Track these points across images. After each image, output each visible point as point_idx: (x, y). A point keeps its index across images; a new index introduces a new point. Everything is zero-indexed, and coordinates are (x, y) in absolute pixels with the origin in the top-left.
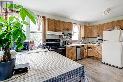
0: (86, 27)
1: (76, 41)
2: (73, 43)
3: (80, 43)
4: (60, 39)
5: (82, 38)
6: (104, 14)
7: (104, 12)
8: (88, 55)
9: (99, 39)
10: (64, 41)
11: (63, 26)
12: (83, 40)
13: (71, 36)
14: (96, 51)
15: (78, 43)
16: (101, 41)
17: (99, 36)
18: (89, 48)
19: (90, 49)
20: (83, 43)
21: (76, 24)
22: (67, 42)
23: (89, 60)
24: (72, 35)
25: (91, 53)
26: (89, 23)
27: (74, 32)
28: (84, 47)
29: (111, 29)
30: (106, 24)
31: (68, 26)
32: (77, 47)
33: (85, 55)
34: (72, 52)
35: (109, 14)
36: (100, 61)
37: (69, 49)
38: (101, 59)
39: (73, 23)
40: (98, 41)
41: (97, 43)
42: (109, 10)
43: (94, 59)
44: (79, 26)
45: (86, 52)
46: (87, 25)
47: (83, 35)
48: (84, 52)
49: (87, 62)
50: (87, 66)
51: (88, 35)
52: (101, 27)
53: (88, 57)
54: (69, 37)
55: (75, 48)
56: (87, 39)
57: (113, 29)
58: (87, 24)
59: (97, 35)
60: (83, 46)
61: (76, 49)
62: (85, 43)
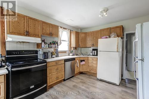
0: (77, 34)
1: (65, 52)
2: (60, 54)
3: (71, 54)
4: (38, 50)
5: (72, 48)
6: (100, 16)
7: (101, 12)
8: (81, 70)
9: (93, 50)
10: (44, 53)
11: (43, 29)
12: (74, 51)
13: (57, 45)
14: (90, 65)
15: (67, 54)
16: (95, 51)
17: (93, 45)
18: (82, 61)
19: (83, 63)
20: (75, 55)
21: (64, 28)
22: (50, 54)
23: (81, 77)
24: (59, 44)
25: (84, 67)
26: (81, 29)
27: (62, 39)
28: (76, 60)
29: (107, 37)
30: (101, 30)
31: (51, 29)
32: (66, 60)
33: (77, 71)
34: (57, 69)
35: (106, 15)
36: (95, 78)
37: (52, 65)
38: (96, 74)
39: (61, 27)
40: (92, 52)
41: (91, 54)
42: (106, 10)
43: (87, 75)
44: (69, 32)
45: (78, 66)
46: (79, 31)
47: (73, 45)
48: (76, 67)
49: (79, 80)
50: (79, 87)
51: (80, 43)
52: (96, 35)
53: (81, 73)
54: (53, 46)
55: (63, 62)
56: (80, 49)
57: (110, 37)
58: (79, 29)
59: (90, 44)
60: (74, 59)
61: (64, 64)
62: (77, 55)
